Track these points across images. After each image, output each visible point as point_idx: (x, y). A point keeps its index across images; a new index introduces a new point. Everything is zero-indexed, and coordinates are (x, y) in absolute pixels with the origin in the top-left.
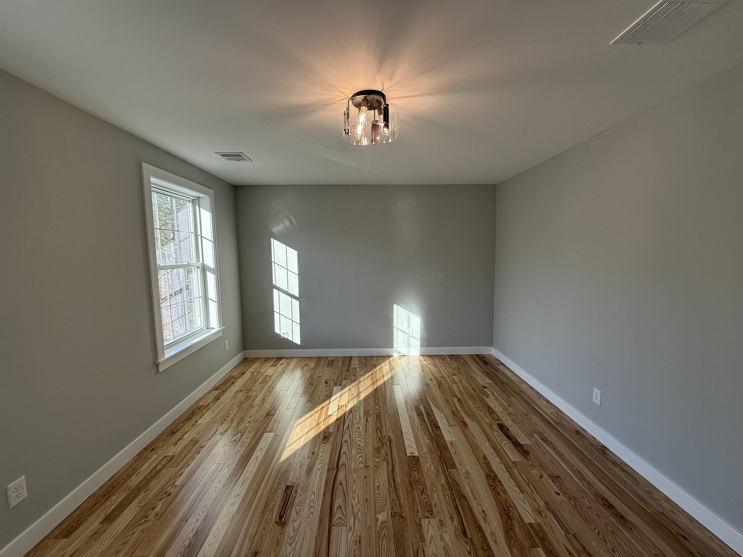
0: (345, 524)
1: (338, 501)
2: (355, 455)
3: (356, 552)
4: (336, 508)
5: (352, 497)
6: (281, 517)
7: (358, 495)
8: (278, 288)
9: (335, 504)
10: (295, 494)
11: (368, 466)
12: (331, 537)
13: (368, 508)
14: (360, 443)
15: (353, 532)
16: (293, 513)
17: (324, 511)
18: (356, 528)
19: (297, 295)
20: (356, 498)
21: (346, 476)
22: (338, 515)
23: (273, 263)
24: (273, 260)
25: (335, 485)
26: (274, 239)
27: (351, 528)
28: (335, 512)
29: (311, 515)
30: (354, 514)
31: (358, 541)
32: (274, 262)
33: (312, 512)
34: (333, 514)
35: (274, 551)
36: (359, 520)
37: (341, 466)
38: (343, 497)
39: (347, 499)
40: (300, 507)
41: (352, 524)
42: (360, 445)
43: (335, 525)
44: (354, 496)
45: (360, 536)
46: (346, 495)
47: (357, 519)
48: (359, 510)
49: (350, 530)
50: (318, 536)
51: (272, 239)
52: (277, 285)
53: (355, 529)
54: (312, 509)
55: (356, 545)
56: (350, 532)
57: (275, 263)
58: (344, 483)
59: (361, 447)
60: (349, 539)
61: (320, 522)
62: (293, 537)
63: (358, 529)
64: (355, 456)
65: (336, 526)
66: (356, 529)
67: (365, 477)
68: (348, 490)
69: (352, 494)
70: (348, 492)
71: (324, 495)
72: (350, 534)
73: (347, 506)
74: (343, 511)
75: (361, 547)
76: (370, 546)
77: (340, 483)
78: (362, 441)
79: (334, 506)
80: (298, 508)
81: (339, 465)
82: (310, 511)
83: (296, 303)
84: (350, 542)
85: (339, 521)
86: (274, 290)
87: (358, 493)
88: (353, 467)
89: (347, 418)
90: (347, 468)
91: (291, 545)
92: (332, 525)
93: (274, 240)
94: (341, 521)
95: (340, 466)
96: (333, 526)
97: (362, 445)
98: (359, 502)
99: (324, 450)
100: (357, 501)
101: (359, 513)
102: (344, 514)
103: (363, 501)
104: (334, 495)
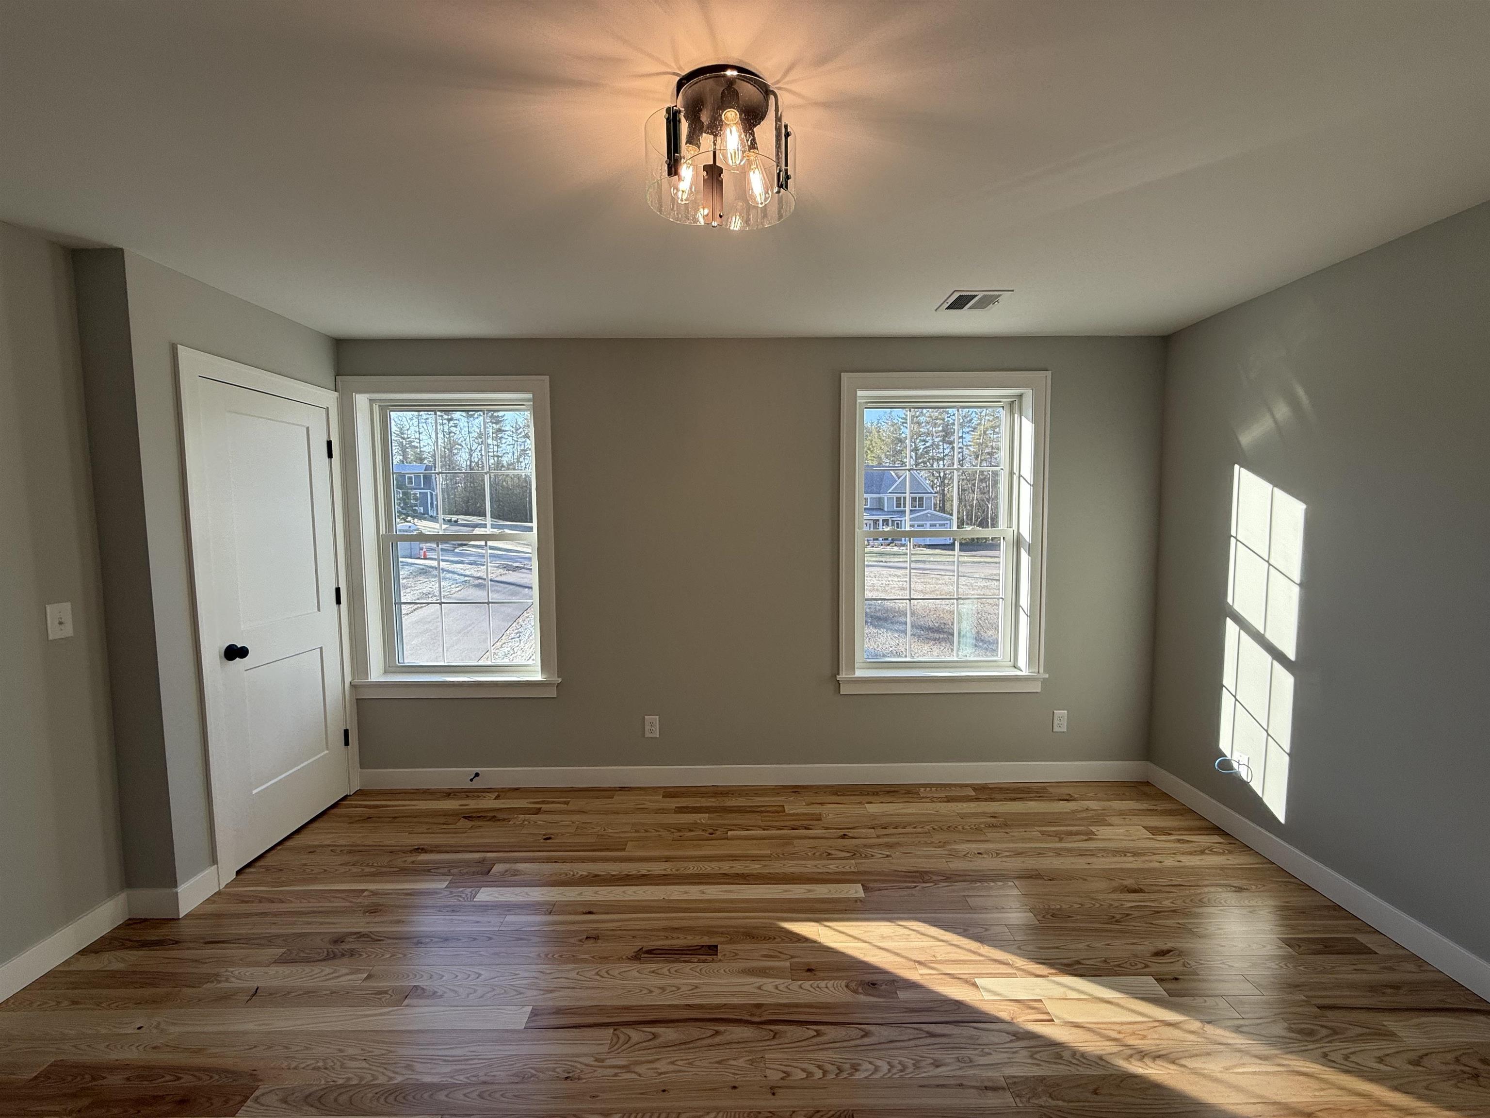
0: (612, 1049)
1: (668, 1034)
2: (816, 1060)
3: (550, 1073)
4: (653, 1030)
5: (675, 1059)
6: (650, 952)
7: (680, 1071)
8: (1239, 620)
9: (665, 1027)
10: (696, 960)
11: (774, 1094)
12: (592, 1029)
13: (642, 1094)
14: (866, 1070)
15: (591, 1066)
16: (654, 966)
17: (652, 1011)
18: (599, 1070)
19: (1291, 654)
20: (672, 1068)
21: (739, 1042)
22: (635, 1035)
23: (1233, 540)
24: (1233, 533)
25: (713, 1023)
26: (1241, 466)
27: (603, 1061)
28: (644, 1029)
29: (645, 991)
30: (632, 1066)
31: (570, 1075)
32: (1235, 538)
33: (651, 992)
34: (639, 1027)
35: (593, 957)
36: (616, 1075)
37: (771, 1030)
38: (678, 1042)
39: (671, 1049)
40: (667, 973)
41: (608, 1062)
42: (857, 1070)
43: (615, 1032)
44: (679, 1063)
45: (579, 1079)
46: (683, 1047)
47: (616, 1071)
48: (640, 1075)
49: (596, 1060)
50: (600, 1008)
51: (1237, 467)
52: (1238, 607)
53: (595, 1069)
54: (657, 991)
55: (564, 1071)
56: (592, 1059)
57: (1237, 540)
58: (717, 1039)
59: (851, 1074)
60: (580, 1059)
61: (627, 1008)
62: (609, 974)
63: (596, 1074)
64: (810, 1060)
65: (613, 1034)
66: (595, 1071)
67: (734, 1087)
68: (698, 1050)
69: (684, 1058)
70: (691, 1051)
71: (689, 1005)
72: (589, 1060)
73: (655, 1050)
74: (644, 1044)
75: (557, 1080)
76: (553, 1098)
77: (717, 1033)
78: (874, 1076)
79: (660, 1027)
80: (665, 971)
81: (778, 1025)
82: (652, 989)
83: (1286, 681)
84: (571, 1061)
85: (622, 1036)
86: (1228, 620)
87: (685, 1071)
88: (766, 1056)
89: (975, 1028)
90: (768, 1043)
91: (597, 974)
92: (616, 1027)
93: (1242, 469)
94: (621, 1042)
95: (772, 1027)
96: (615, 1030)
97: (859, 1076)
98: (661, 1074)
99: (826, 990)
100: (663, 1070)
101: (633, 1076)
102: (637, 1047)
103: (661, 1082)
104: (687, 1024)
